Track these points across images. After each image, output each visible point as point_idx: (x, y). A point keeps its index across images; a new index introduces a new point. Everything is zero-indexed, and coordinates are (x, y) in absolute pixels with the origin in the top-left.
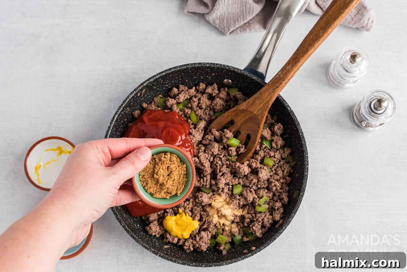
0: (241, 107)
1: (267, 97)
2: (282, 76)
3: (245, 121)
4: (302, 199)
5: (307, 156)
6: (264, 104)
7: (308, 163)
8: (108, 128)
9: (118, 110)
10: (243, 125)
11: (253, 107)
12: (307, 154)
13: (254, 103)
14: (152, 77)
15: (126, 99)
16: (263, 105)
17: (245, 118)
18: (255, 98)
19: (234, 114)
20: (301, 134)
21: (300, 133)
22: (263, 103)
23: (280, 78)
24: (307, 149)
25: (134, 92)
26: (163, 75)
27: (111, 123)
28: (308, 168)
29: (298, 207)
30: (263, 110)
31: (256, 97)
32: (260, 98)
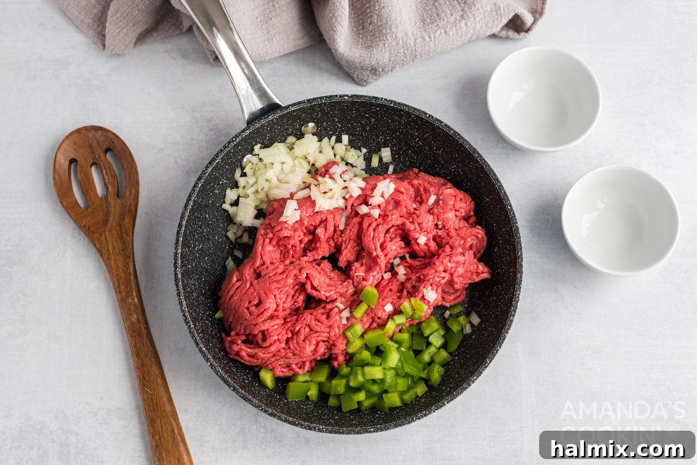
0: (129, 219)
1: (115, 263)
2: (130, 301)
3: (108, 212)
4: (484, 159)
5: (428, 115)
6: (109, 254)
7: (438, 120)
8: (212, 368)
9: (193, 339)
10: (107, 207)
11: (116, 236)
12: (426, 114)
13: (120, 240)
14: (174, 259)
15: (184, 315)
16: (108, 250)
17: (112, 215)
18: (126, 246)
19: (128, 203)
20: (392, 105)
21: (390, 104)
22: (111, 252)
23: (129, 296)
24: (419, 110)
25: (181, 298)
26: (183, 242)
27: (207, 360)
28: (446, 125)
29: (492, 170)
30: (103, 247)
31: (127, 248)
32: (122, 252)
